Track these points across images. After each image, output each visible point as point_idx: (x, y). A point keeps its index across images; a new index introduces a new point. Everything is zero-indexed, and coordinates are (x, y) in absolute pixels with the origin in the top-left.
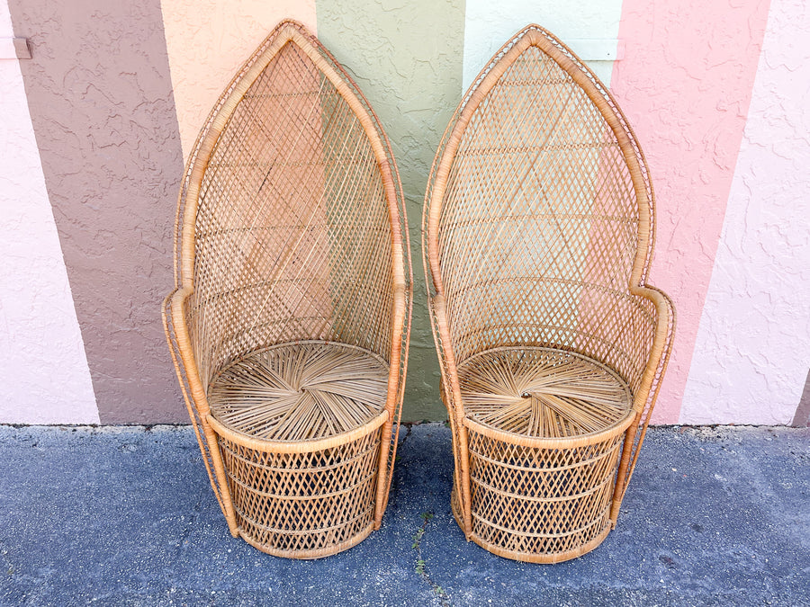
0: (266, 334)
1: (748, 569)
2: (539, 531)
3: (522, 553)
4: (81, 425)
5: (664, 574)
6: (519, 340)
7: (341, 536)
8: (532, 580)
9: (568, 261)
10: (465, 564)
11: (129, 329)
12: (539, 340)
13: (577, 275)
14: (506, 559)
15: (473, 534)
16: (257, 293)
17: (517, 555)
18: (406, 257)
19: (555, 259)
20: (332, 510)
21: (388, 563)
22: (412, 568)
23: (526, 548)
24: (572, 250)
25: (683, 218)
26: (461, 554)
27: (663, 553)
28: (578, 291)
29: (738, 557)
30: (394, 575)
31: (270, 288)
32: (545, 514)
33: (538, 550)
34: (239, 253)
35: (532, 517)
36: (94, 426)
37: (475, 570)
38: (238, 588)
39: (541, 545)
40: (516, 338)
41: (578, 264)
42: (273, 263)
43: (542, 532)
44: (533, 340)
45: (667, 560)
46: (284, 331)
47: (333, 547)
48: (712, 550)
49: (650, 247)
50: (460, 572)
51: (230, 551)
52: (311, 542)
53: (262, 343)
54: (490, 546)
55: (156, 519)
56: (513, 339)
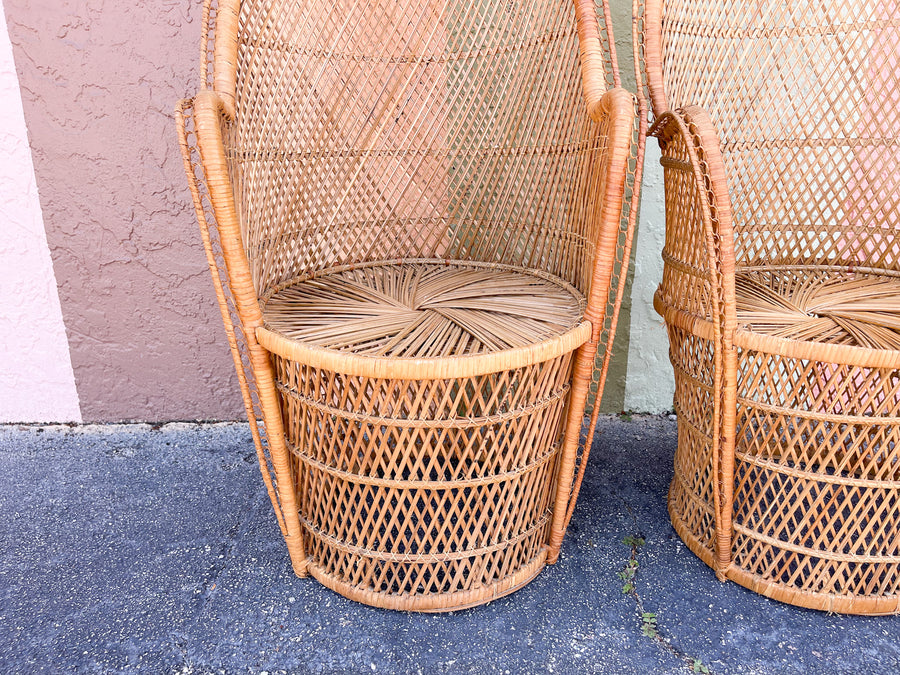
0: (350, 240)
2: (873, 552)
3: (839, 596)
4: (51, 424)
7: (497, 568)
9: (856, 105)
10: (730, 619)
11: (128, 258)
13: (873, 127)
14: (807, 610)
15: (732, 566)
16: (337, 167)
17: (828, 600)
19: (832, 104)
20: (484, 515)
21: (588, 623)
22: (634, 627)
23: (844, 586)
24: (864, 85)
26: (715, 602)
28: (875, 155)
30: (603, 639)
31: (358, 161)
32: (890, 517)
33: (869, 591)
34: (310, 91)
35: (864, 524)
36: (72, 424)
37: (753, 630)
38: (311, 665)
39: (875, 580)
41: (875, 107)
42: (363, 120)
43: (879, 553)
46: (378, 239)
47: (482, 589)
50: (727, 635)
51: (292, 600)
52: (443, 580)
53: (344, 256)
54: (771, 587)
55: (162, 551)
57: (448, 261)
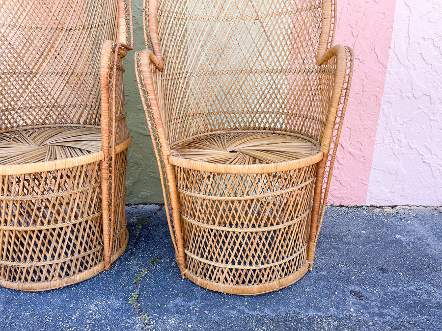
0: (32, 114)
1: (429, 301)
2: (239, 263)
3: (226, 285)
5: (354, 304)
6: (237, 125)
7: (66, 270)
8: (233, 308)
9: (270, 53)
10: (176, 296)
12: (252, 125)
13: (278, 64)
14: (212, 291)
15: (187, 271)
16: (23, 79)
17: (222, 287)
18: (128, 30)
19: (260, 53)
21: (107, 294)
22: (126, 299)
23: (229, 280)
24: (273, 43)
25: (361, 31)
26: (174, 288)
27: (353, 288)
28: (279, 77)
29: (420, 292)
30: (108, 304)
31: (35, 77)
32: (244, 245)
33: (240, 282)
35: (232, 249)
37: (183, 300)
39: (243, 277)
40: (234, 124)
41: (278, 54)
43: (242, 264)
44: (248, 124)
45: (356, 294)
46: (49, 114)
47: (58, 281)
48: (396, 286)
49: (333, 25)
50: (169, 302)
52: (36, 275)
53: (29, 122)
54: (199, 280)
56: (232, 125)
57: (85, 125)
